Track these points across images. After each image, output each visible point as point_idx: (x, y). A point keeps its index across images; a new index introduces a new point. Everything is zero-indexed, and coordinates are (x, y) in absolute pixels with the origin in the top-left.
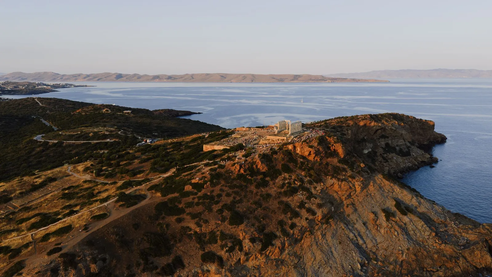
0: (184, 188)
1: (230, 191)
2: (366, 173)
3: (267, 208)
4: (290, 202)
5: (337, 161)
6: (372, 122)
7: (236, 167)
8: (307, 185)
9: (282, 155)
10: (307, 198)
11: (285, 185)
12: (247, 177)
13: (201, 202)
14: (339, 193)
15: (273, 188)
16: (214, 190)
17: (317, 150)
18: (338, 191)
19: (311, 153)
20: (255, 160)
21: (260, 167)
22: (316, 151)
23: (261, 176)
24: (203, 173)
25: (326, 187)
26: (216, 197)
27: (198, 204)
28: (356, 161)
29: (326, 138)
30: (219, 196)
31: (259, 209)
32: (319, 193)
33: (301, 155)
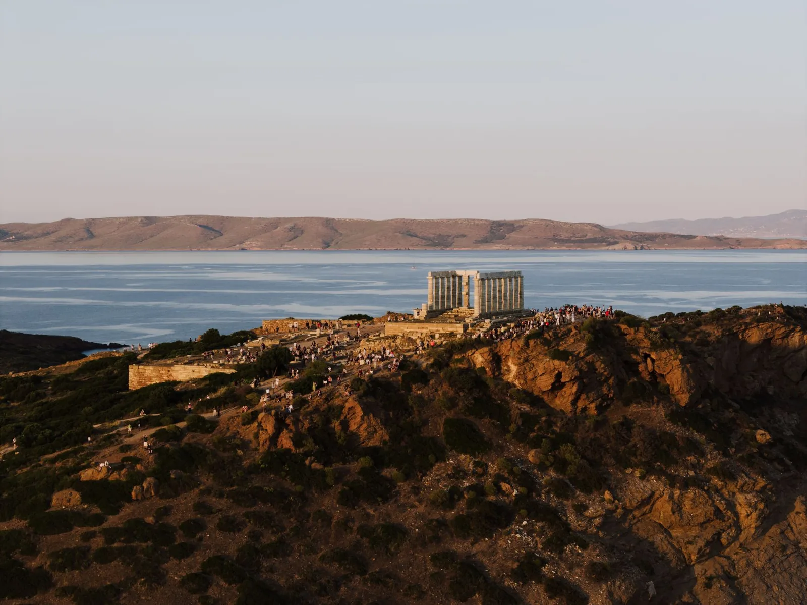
0: (51, 501)
1: (237, 512)
2: (777, 465)
3: (391, 578)
4: (479, 557)
5: (666, 416)
6: (793, 330)
7: (260, 425)
8: (549, 499)
9: (445, 386)
10: (548, 545)
11: (461, 496)
12: (307, 462)
13: (117, 548)
14: (674, 533)
15: (412, 506)
16: (171, 508)
17: (585, 368)
18: (671, 526)
19: (563, 380)
20: (337, 402)
21: (358, 428)
22: (580, 371)
23: (365, 462)
24: (129, 447)
25: (624, 508)
26: (181, 532)
27: (104, 556)
28: (738, 422)
29: (619, 328)
30: (193, 527)
31: (357, 578)
32: (596, 527)
33: (525, 392)
